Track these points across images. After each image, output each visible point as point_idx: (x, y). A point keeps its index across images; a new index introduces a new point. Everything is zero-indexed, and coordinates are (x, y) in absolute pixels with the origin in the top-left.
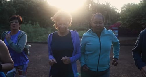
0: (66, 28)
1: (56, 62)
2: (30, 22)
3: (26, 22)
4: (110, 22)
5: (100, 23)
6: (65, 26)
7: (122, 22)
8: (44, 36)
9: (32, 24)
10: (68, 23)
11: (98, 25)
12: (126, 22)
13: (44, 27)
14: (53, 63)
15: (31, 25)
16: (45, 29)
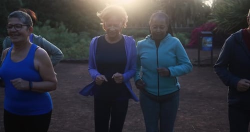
0: (117, 32)
1: (106, 80)
2: (48, 22)
3: (41, 23)
4: (193, 22)
5: (161, 28)
6: (117, 28)
7: (218, 22)
8: (73, 48)
9: (53, 26)
10: (121, 24)
11: (159, 30)
12: (226, 21)
13: (74, 31)
14: (102, 80)
15: (49, 27)
16: (76, 35)
